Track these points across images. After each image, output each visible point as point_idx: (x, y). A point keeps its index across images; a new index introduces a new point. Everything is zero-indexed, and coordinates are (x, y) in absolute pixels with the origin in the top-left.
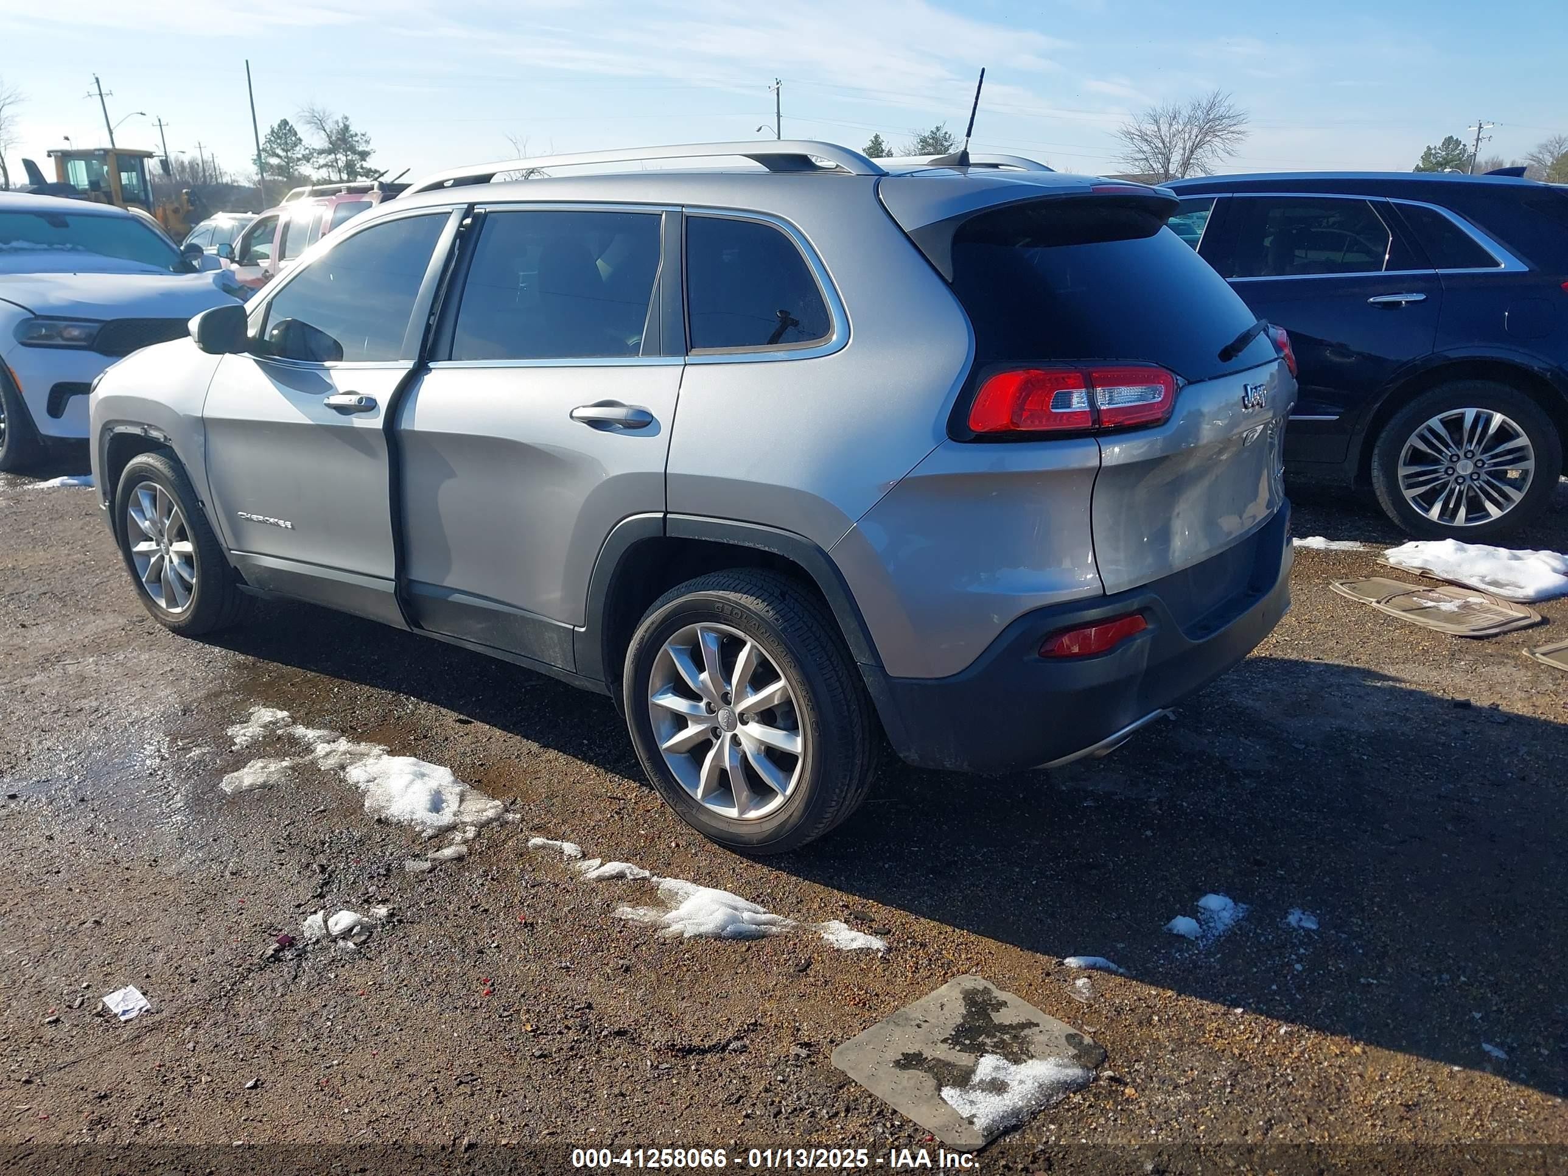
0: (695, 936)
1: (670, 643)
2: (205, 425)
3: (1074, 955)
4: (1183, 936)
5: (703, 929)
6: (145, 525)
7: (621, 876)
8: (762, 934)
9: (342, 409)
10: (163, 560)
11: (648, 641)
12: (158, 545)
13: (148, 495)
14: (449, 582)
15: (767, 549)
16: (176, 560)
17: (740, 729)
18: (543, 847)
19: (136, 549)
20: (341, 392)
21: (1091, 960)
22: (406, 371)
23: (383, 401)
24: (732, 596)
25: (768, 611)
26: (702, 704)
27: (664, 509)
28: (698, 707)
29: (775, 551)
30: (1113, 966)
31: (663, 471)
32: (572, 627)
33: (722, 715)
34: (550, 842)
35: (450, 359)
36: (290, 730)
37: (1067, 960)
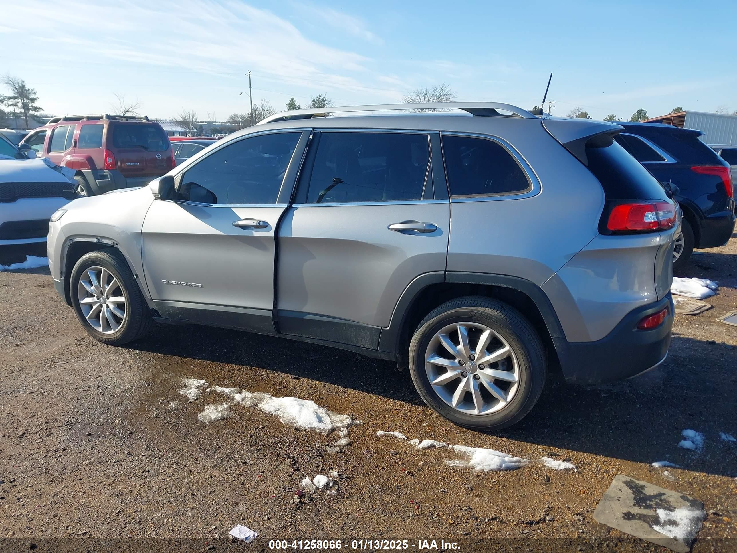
0: (490, 471)
1: (439, 333)
2: (142, 236)
3: (656, 461)
4: (689, 449)
5: (492, 467)
6: (91, 289)
7: (433, 446)
8: (517, 467)
9: (243, 227)
10: (102, 307)
11: (428, 332)
12: (98, 299)
13: (93, 273)
14: (304, 310)
15: (505, 286)
16: (111, 306)
17: (478, 372)
18: (385, 435)
19: (82, 302)
20: (243, 219)
21: (663, 463)
22: (284, 209)
23: (273, 222)
24: (480, 309)
25: (500, 315)
26: (457, 361)
27: (445, 270)
28: (454, 362)
29: (510, 287)
30: (673, 465)
31: (446, 252)
32: (380, 328)
33: (468, 365)
34: (387, 433)
35: (306, 203)
36: (213, 389)
37: (653, 464)
